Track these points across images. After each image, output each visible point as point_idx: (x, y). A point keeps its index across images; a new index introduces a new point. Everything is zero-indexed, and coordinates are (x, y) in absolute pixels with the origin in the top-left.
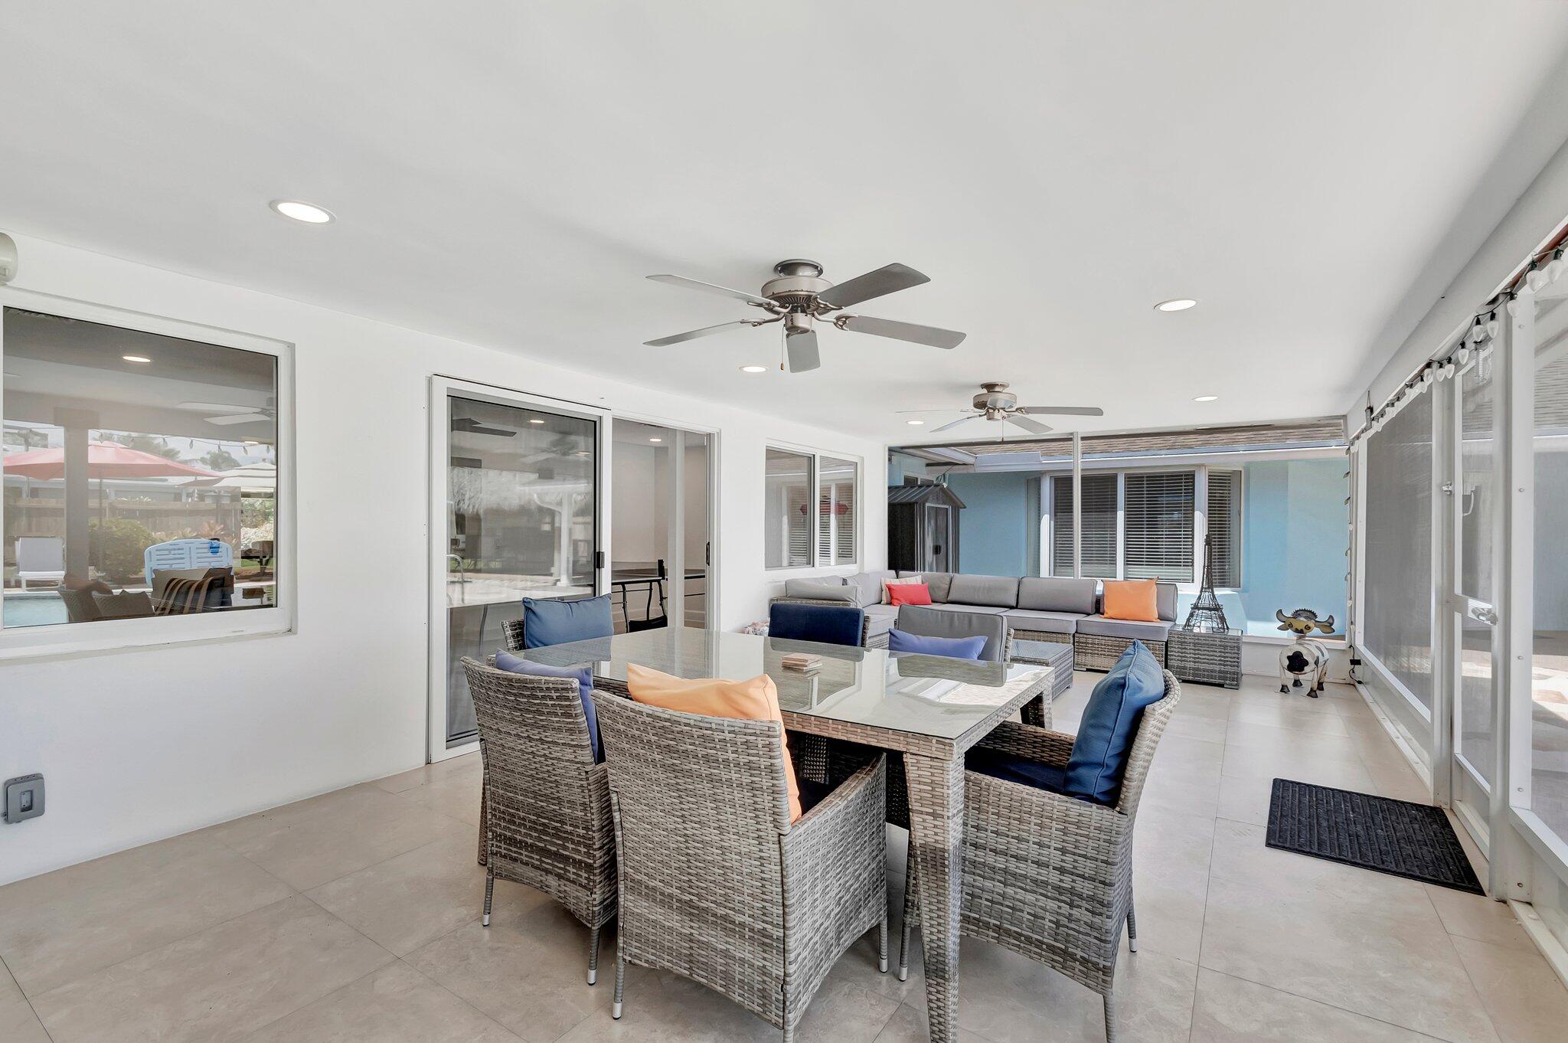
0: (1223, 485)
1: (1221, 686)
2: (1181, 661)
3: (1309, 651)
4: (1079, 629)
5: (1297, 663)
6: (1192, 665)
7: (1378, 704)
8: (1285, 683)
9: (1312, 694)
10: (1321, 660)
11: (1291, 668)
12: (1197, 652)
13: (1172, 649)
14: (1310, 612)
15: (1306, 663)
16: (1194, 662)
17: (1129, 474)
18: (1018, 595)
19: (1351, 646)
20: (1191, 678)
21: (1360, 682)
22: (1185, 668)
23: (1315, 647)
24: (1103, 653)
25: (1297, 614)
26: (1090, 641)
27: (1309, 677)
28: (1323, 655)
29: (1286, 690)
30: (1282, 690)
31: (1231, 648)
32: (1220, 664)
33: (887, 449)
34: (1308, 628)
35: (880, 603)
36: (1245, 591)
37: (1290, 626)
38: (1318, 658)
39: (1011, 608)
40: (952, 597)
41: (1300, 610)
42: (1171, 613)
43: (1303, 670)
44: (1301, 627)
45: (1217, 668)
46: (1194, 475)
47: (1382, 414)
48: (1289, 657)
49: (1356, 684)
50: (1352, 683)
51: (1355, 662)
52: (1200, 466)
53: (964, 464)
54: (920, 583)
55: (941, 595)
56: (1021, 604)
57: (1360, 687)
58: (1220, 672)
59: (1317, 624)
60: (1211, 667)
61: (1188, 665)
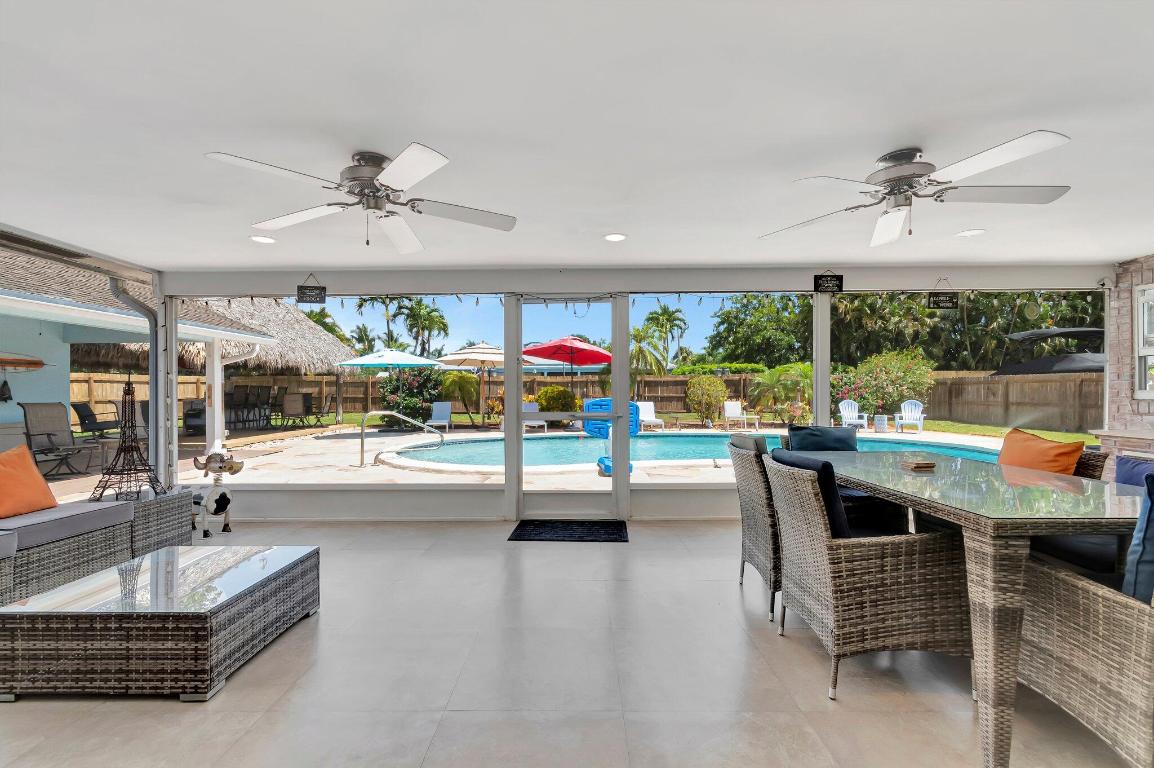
2: (146, 538)
6: (156, 539)
8: (207, 528)
9: (226, 529)
11: (217, 511)
16: (157, 535)
29: (208, 534)
30: (206, 536)
45: (177, 534)
61: (152, 541)
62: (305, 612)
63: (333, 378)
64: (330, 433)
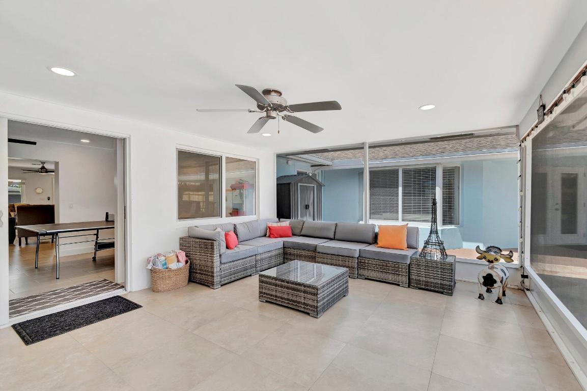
0: (451, 174)
1: (442, 293)
2: (418, 276)
3: (497, 274)
4: (361, 254)
5: (489, 281)
6: (424, 279)
7: (543, 312)
8: (482, 293)
9: (499, 301)
10: (504, 279)
11: (485, 284)
12: (427, 271)
13: (412, 269)
14: (498, 248)
15: (495, 282)
16: (425, 277)
17: (405, 169)
18: (335, 233)
19: (521, 267)
20: (423, 287)
21: (528, 290)
22: (420, 281)
23: (499, 270)
24: (374, 269)
25: (489, 249)
26: (367, 261)
27: (497, 290)
28: (505, 275)
29: (482, 297)
30: (479, 297)
31: (447, 269)
32: (441, 280)
33: (275, 155)
34: (497, 260)
35: (265, 236)
36: (462, 226)
37: (485, 258)
38: (502, 278)
39: (331, 239)
40: (303, 233)
41: (491, 247)
42: (415, 244)
43: (493, 286)
44: (492, 258)
45: (439, 282)
46: (435, 169)
47: (551, 111)
48: (484, 277)
49: (525, 290)
50: (522, 289)
51: (525, 277)
52: (438, 164)
53: (328, 165)
54: (288, 225)
55: (297, 231)
56: (336, 237)
57: (528, 293)
58: (441, 284)
59: (502, 256)
60: (436, 281)
61: (421, 279)
62: (309, 312)
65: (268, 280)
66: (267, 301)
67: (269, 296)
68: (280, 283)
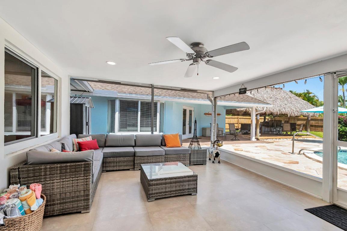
1: (203, 164)
2: (194, 159)
3: (219, 151)
4: (166, 153)
9: (219, 162)
12: (197, 155)
13: (191, 156)
15: (219, 155)
16: (197, 159)
17: (141, 101)
18: (135, 142)
20: (196, 163)
24: (173, 160)
26: (169, 157)
40: (107, 144)
44: (220, 145)
46: (157, 103)
62: (190, 193)
63: (306, 118)
64: (301, 139)
65: (159, 182)
66: (156, 199)
67: (159, 194)
68: (169, 181)
